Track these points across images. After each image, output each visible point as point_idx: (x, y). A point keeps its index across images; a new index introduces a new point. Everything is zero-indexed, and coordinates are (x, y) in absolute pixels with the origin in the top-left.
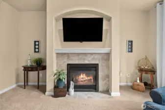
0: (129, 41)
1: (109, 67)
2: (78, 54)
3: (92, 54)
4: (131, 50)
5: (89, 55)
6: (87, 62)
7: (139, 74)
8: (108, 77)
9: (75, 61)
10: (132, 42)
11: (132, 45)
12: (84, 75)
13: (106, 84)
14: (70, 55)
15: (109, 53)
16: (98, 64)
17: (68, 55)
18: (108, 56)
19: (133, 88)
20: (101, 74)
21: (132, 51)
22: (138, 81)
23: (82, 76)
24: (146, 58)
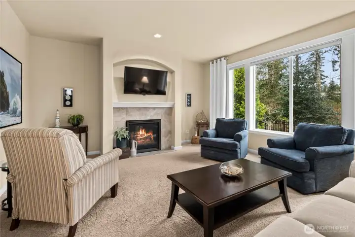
0: (188, 95)
1: (172, 122)
2: (140, 109)
3: (154, 108)
4: (189, 104)
5: (151, 110)
6: (148, 118)
7: (197, 128)
8: (171, 133)
9: (136, 117)
10: (190, 95)
11: (190, 99)
12: (144, 130)
13: (168, 140)
14: (129, 109)
15: (171, 108)
16: (160, 120)
17: (126, 110)
18: (170, 111)
19: (193, 142)
20: (163, 130)
21: (190, 106)
22: (196, 135)
23: (141, 133)
24: (203, 113)
